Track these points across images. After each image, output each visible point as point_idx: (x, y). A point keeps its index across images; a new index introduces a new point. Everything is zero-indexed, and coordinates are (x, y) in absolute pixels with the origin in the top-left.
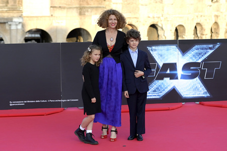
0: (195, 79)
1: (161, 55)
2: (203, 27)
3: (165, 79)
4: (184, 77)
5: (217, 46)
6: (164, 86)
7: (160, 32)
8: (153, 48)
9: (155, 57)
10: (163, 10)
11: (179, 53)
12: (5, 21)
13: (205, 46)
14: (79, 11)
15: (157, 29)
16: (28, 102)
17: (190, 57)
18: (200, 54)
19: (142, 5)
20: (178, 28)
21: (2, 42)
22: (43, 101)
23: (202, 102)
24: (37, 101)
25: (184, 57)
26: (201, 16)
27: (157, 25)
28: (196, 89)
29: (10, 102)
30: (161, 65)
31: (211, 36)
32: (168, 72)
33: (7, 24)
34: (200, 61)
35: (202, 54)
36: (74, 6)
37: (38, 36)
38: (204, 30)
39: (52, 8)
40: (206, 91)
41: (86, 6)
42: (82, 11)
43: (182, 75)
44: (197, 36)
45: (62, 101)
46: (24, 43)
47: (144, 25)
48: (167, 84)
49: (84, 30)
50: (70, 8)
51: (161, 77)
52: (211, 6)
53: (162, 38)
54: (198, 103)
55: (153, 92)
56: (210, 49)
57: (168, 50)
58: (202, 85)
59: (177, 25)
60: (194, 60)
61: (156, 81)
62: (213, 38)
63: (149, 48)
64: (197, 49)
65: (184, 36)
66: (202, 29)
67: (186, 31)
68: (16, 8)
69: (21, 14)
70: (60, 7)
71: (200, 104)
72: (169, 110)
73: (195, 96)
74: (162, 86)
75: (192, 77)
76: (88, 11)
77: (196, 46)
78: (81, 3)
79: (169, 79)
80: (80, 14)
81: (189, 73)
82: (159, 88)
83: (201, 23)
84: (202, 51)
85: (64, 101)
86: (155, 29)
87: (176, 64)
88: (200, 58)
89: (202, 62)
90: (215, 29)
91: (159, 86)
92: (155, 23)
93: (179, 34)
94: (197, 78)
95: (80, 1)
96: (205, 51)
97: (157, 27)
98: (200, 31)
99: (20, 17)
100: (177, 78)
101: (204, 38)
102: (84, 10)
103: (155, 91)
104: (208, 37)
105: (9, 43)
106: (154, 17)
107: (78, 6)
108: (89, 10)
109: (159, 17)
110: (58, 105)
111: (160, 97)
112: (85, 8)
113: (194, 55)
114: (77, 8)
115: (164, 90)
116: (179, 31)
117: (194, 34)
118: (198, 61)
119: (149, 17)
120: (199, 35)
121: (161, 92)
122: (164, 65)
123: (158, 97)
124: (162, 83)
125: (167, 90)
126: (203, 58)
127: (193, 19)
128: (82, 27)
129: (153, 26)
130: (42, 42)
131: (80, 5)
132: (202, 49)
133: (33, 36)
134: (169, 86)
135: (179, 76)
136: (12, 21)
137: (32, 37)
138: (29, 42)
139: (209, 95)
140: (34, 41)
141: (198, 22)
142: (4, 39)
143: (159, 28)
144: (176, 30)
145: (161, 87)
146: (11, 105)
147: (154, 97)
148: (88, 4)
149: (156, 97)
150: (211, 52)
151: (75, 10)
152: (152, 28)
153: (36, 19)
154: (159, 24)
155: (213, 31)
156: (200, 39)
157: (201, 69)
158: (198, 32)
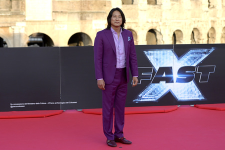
0: (190, 83)
1: (157, 59)
2: (200, 32)
3: (161, 82)
4: (179, 81)
5: (211, 51)
6: (160, 89)
7: (158, 37)
8: (150, 52)
9: (151, 61)
10: (161, 16)
11: (175, 57)
12: (9, 25)
13: (199, 51)
14: (80, 16)
15: (155, 34)
16: (29, 104)
17: (185, 61)
18: (195, 58)
19: (141, 10)
20: (176, 33)
21: (6, 46)
22: (43, 103)
23: (197, 105)
24: (37, 104)
25: (179, 61)
26: (198, 21)
27: (156, 30)
28: (191, 92)
29: (11, 104)
30: (157, 69)
31: (208, 41)
32: (164, 75)
33: (10, 28)
34: (195, 65)
35: (197, 58)
36: (76, 11)
37: (40, 39)
38: (201, 35)
39: (54, 13)
40: (201, 94)
41: (87, 11)
42: (83, 16)
43: (178, 79)
44: (194, 41)
45: (61, 103)
46: (27, 46)
47: (143, 29)
48: (163, 88)
49: (85, 34)
50: (72, 13)
51: (157, 81)
52: (207, 12)
53: (160, 43)
54: (193, 106)
55: (150, 94)
56: (205, 53)
57: (164, 54)
58: (197, 88)
59: (174, 30)
60: (190, 65)
61: (153, 85)
62: (210, 43)
63: (146, 52)
64: (193, 53)
65: (181, 41)
66: (199, 33)
67: (184, 36)
68: (19, 13)
69: (24, 18)
70: (62, 12)
71: (195, 106)
72: (164, 112)
73: (190, 99)
74: (159, 89)
75: (188, 80)
76: (88, 16)
77: (191, 51)
78: (83, 8)
79: (165, 82)
80: (81, 19)
81: (184, 77)
82: (156, 91)
83: (198, 28)
84: (196, 55)
85: (63, 103)
86: (153, 34)
87: (171, 68)
88: (195, 62)
89: (197, 66)
90: (212, 34)
91: (156, 89)
92: (153, 28)
93: (177, 39)
94: (192, 81)
95: (81, 7)
96: (200, 55)
97: (156, 31)
98: (197, 36)
99: (23, 21)
100: (173, 82)
101: (201, 43)
102: (85, 15)
103: (151, 94)
104: (205, 42)
105: (12, 47)
106: (152, 22)
107: (79, 11)
108: (90, 15)
109: (157, 22)
110: (57, 107)
111: (156, 99)
112: (85, 13)
113: (189, 60)
114: (78, 13)
115: (160, 93)
116: (177, 36)
117: (191, 39)
118: (193, 65)
119: (148, 22)
120: (196, 40)
121: (157, 95)
122: (160, 68)
123: (154, 100)
124: (158, 87)
125: (163, 93)
126: (198, 62)
127: (190, 25)
128: (83, 32)
129: (152, 31)
130: (45, 46)
131: (81, 10)
132: (197, 53)
133: (36, 39)
134: (165, 89)
135: (175, 80)
136: (15, 26)
137: (34, 41)
138: (32, 46)
139: (203, 98)
140: (36, 45)
141: (196, 27)
142: (7, 42)
143: (157, 33)
144: (174, 35)
145: (157, 91)
146: (11, 107)
147: (150, 100)
148: (89, 9)
149: (152, 100)
150: (205, 56)
151: (76, 15)
152: (150, 33)
153: (38, 23)
154: (158, 29)
155: (209, 36)
156: (197, 43)
157: (195, 73)
158: (195, 37)
